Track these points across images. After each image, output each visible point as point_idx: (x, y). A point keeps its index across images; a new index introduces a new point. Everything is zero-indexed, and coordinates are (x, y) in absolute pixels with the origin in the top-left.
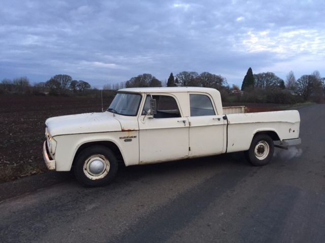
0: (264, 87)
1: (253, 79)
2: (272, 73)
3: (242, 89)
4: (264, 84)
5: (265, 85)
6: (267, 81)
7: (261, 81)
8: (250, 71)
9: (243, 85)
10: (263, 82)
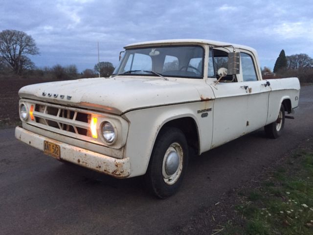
0: (296, 68)
1: (286, 61)
2: (305, 55)
3: (274, 71)
4: (296, 66)
5: (298, 67)
6: (300, 62)
7: (294, 63)
8: (283, 52)
9: (275, 67)
10: (296, 64)
